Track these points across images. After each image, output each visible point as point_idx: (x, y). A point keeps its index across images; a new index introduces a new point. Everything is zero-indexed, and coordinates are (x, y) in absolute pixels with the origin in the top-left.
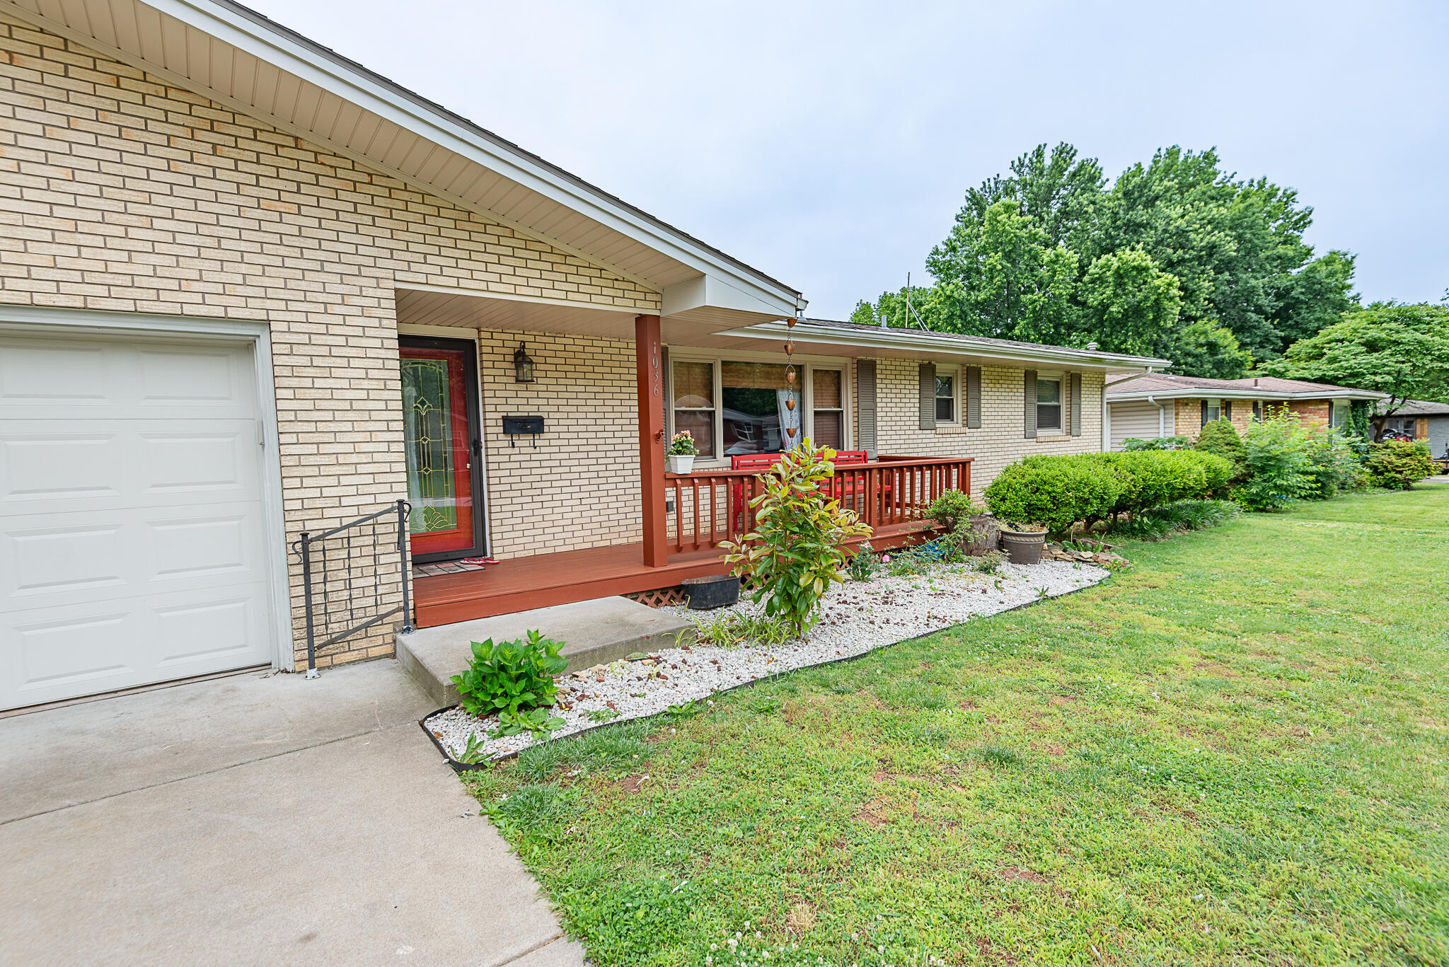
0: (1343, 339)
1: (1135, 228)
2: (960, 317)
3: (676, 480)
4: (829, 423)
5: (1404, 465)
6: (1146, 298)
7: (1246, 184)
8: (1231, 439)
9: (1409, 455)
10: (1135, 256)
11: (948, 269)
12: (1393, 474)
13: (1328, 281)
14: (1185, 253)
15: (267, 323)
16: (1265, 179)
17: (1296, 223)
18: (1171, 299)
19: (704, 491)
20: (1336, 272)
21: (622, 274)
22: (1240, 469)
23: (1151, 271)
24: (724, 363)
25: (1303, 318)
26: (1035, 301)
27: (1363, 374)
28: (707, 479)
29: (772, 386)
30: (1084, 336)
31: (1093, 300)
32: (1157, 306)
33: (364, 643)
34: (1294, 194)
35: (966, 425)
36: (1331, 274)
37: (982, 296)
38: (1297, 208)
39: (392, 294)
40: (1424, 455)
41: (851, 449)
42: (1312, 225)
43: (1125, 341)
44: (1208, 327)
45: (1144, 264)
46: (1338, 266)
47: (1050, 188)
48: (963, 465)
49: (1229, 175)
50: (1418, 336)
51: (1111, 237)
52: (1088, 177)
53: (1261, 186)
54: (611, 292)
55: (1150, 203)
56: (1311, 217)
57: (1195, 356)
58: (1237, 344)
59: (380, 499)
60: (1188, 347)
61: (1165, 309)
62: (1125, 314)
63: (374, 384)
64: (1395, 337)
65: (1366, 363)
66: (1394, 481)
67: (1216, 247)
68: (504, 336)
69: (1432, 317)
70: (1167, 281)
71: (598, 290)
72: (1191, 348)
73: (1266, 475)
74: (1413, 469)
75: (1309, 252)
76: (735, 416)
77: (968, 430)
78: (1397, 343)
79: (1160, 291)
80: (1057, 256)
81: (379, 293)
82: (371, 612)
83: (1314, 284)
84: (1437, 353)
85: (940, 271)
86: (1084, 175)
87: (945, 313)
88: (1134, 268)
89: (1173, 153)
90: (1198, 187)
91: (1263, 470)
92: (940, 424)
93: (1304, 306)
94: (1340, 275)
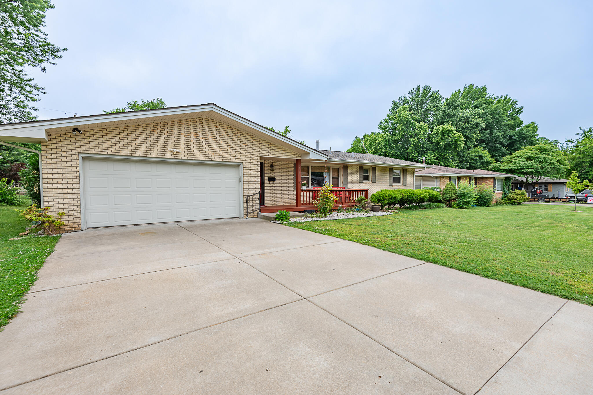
0: (519, 156)
1: (450, 116)
2: (388, 145)
3: (303, 191)
4: (336, 180)
5: (517, 198)
6: (452, 140)
7: (500, 97)
8: (453, 188)
9: (519, 195)
10: (447, 126)
11: (385, 128)
12: (514, 200)
13: (527, 134)
14: (468, 125)
15: (243, 163)
16: (507, 95)
17: (517, 112)
18: (460, 141)
19: (308, 193)
20: (530, 131)
21: (294, 152)
22: (455, 196)
23: (453, 132)
24: (312, 166)
25: (518, 147)
26: (414, 141)
27: (524, 168)
28: (309, 191)
29: (322, 172)
30: (432, 153)
31: (434, 140)
32: (456, 144)
33: (253, 215)
34: (516, 102)
35: (372, 182)
36: (528, 131)
37: (396, 138)
38: (517, 106)
39: (259, 157)
40: (523, 195)
41: (341, 187)
42: (523, 113)
43: (446, 155)
44: (479, 150)
45: (451, 129)
46: (531, 128)
47: (422, 100)
48: (366, 191)
49: (491, 95)
50: (544, 156)
51: (442, 119)
52: (435, 98)
53: (505, 98)
54: (292, 155)
55: (455, 108)
56: (522, 110)
57: (475, 160)
58: (490, 156)
59: (256, 191)
60: (472, 157)
61: (458, 144)
62: (445, 146)
63: (256, 172)
64: (537, 156)
65: (526, 165)
66: (514, 203)
67: (478, 124)
68: (269, 162)
69: (550, 149)
70: (459, 135)
71: (290, 155)
72: (473, 157)
73: (461, 198)
74: (520, 199)
75: (521, 122)
76: (314, 177)
77: (372, 183)
78: (537, 158)
79: (456, 139)
80: (421, 126)
81: (258, 157)
82: (255, 210)
83: (522, 134)
84: (550, 162)
85: (383, 129)
86: (434, 97)
87: (383, 143)
88: (447, 130)
89: (471, 86)
90: (479, 100)
91: (460, 197)
92: (364, 181)
93: (518, 142)
94: (531, 132)
